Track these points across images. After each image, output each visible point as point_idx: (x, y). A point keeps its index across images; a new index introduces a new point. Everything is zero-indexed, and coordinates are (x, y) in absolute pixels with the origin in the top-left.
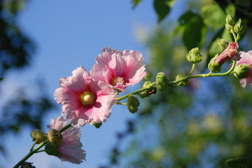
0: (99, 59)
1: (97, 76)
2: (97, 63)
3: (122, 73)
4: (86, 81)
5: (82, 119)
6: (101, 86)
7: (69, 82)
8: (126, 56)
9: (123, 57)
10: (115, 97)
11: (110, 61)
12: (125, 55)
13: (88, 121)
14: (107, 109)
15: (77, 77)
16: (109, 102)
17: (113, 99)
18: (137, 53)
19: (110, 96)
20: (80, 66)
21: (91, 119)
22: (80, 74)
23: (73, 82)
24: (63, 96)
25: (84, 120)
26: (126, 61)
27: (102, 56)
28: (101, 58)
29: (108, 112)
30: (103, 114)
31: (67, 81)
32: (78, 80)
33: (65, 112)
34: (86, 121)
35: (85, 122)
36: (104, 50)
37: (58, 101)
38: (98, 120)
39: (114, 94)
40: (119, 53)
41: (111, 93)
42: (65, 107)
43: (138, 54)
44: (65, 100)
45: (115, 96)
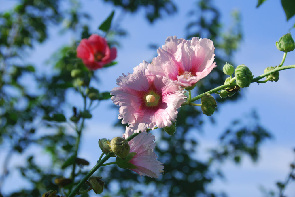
0: (163, 50)
1: (159, 71)
2: (159, 55)
3: (191, 67)
4: (148, 77)
5: (143, 124)
6: (165, 83)
7: (129, 80)
9: (191, 47)
10: (182, 96)
11: (176, 53)
13: (150, 125)
14: (173, 110)
15: (138, 73)
16: (175, 102)
17: (180, 98)
18: (207, 41)
20: (143, 61)
21: (153, 123)
22: (142, 70)
25: (145, 124)
26: (195, 50)
27: (167, 47)
28: (165, 50)
29: (174, 114)
30: (168, 118)
31: (127, 79)
32: (140, 77)
34: (147, 125)
35: (146, 127)
36: (169, 40)
38: (161, 124)
39: (181, 93)
40: (186, 43)
41: (178, 91)
42: (123, 109)
43: (208, 43)
45: (182, 94)
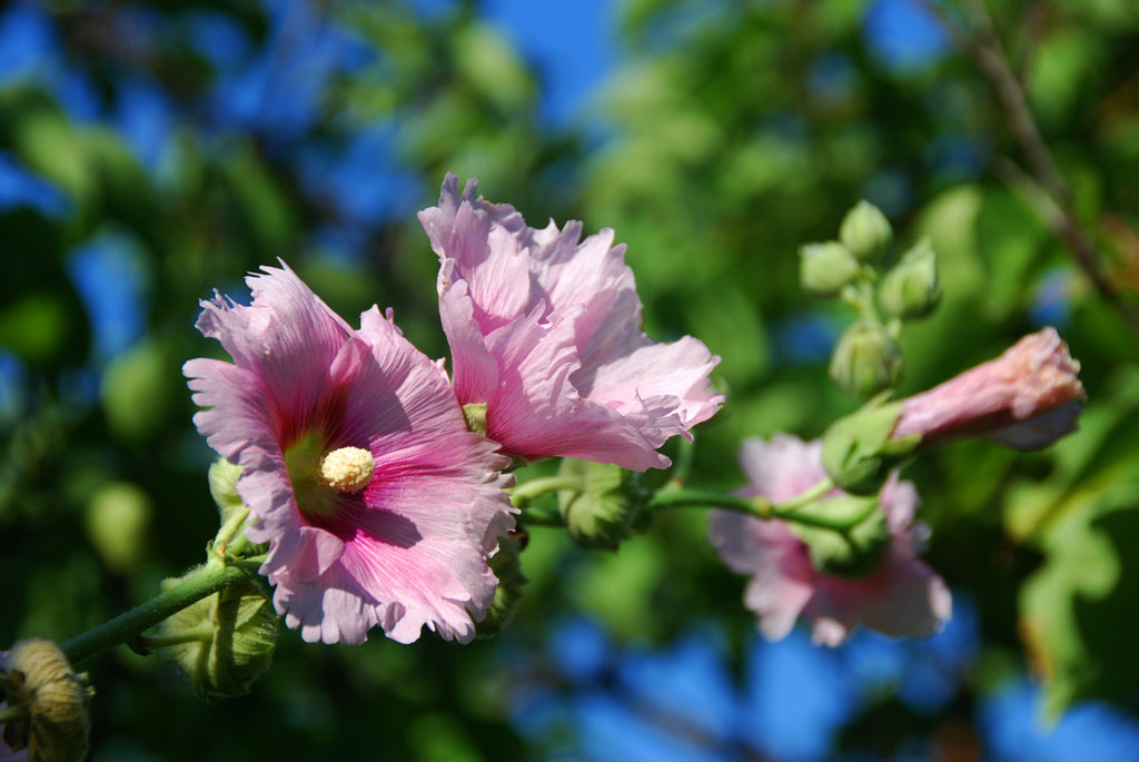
8: (548, 261)
12: (546, 256)
19: (469, 486)
23: (278, 338)
24: (246, 416)
33: (272, 523)
37: (217, 442)
44: (262, 443)
